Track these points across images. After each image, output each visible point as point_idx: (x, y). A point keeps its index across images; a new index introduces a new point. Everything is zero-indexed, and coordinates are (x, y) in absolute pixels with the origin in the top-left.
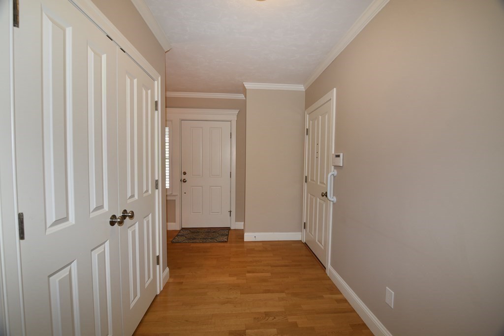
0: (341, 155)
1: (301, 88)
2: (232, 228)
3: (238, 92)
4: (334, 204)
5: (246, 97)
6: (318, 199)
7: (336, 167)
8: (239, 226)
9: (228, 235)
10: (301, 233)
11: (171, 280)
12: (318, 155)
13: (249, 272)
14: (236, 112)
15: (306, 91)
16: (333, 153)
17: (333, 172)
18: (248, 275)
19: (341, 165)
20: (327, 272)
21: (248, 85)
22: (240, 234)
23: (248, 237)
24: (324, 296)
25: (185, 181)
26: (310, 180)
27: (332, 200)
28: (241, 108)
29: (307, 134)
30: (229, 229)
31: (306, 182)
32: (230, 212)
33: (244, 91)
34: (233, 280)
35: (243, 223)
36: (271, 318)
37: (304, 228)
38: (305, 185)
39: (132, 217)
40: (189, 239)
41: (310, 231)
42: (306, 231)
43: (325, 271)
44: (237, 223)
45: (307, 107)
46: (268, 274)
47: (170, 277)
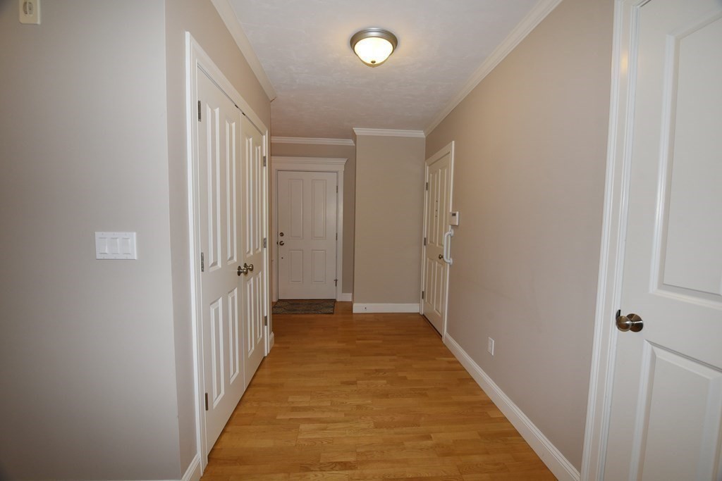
0: (457, 213)
1: (421, 134)
2: (338, 300)
3: (347, 137)
4: (450, 266)
5: (355, 142)
6: (437, 263)
7: (454, 226)
8: (347, 297)
9: (333, 307)
10: (418, 304)
11: (277, 345)
12: (437, 214)
13: (358, 339)
14: (344, 161)
15: (426, 138)
16: (451, 211)
17: (451, 232)
18: (357, 341)
19: (457, 224)
20: (444, 340)
21: (358, 131)
22: (348, 307)
23: (358, 308)
24: (437, 358)
25: (282, 244)
26: (429, 242)
27: (449, 261)
28: (350, 157)
29: (427, 189)
30: (334, 301)
31: (425, 244)
32: (336, 280)
33: (354, 137)
34: (341, 345)
35: (351, 294)
36: (381, 374)
37: (423, 298)
38: (424, 248)
39: (252, 270)
40: (289, 310)
41: (429, 301)
42: (424, 301)
43: (441, 339)
44: (344, 294)
45: (427, 157)
46: (381, 342)
47: (275, 342)
